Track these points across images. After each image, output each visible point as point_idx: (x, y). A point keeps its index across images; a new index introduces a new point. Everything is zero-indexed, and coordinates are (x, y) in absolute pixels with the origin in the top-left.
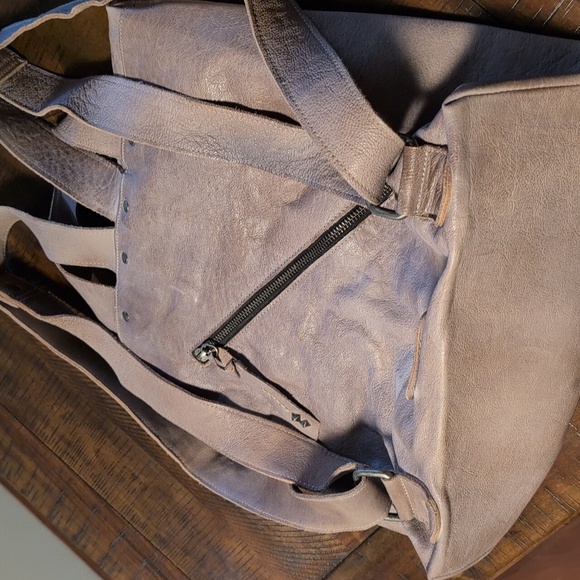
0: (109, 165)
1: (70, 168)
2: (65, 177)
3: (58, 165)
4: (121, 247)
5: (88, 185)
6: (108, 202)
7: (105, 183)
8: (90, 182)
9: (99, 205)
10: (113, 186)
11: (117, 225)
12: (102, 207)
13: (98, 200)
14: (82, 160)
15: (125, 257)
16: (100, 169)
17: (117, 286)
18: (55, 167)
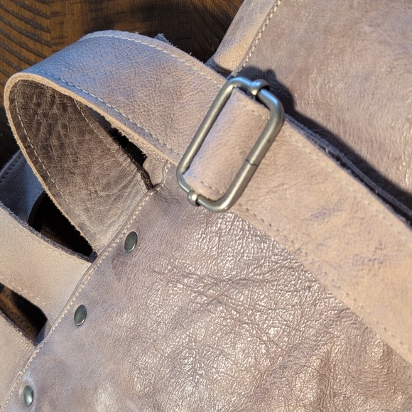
0: (125, 162)
1: (59, 138)
2: (46, 149)
3: (44, 122)
4: (84, 295)
5: (78, 179)
6: (101, 219)
7: (107, 187)
8: (85, 177)
9: (83, 218)
10: (118, 198)
11: (99, 261)
12: (87, 223)
13: (87, 210)
14: (82, 133)
15: (81, 313)
16: (107, 162)
17: (41, 345)
18: (39, 124)
